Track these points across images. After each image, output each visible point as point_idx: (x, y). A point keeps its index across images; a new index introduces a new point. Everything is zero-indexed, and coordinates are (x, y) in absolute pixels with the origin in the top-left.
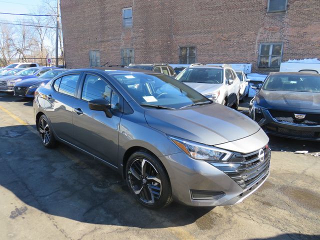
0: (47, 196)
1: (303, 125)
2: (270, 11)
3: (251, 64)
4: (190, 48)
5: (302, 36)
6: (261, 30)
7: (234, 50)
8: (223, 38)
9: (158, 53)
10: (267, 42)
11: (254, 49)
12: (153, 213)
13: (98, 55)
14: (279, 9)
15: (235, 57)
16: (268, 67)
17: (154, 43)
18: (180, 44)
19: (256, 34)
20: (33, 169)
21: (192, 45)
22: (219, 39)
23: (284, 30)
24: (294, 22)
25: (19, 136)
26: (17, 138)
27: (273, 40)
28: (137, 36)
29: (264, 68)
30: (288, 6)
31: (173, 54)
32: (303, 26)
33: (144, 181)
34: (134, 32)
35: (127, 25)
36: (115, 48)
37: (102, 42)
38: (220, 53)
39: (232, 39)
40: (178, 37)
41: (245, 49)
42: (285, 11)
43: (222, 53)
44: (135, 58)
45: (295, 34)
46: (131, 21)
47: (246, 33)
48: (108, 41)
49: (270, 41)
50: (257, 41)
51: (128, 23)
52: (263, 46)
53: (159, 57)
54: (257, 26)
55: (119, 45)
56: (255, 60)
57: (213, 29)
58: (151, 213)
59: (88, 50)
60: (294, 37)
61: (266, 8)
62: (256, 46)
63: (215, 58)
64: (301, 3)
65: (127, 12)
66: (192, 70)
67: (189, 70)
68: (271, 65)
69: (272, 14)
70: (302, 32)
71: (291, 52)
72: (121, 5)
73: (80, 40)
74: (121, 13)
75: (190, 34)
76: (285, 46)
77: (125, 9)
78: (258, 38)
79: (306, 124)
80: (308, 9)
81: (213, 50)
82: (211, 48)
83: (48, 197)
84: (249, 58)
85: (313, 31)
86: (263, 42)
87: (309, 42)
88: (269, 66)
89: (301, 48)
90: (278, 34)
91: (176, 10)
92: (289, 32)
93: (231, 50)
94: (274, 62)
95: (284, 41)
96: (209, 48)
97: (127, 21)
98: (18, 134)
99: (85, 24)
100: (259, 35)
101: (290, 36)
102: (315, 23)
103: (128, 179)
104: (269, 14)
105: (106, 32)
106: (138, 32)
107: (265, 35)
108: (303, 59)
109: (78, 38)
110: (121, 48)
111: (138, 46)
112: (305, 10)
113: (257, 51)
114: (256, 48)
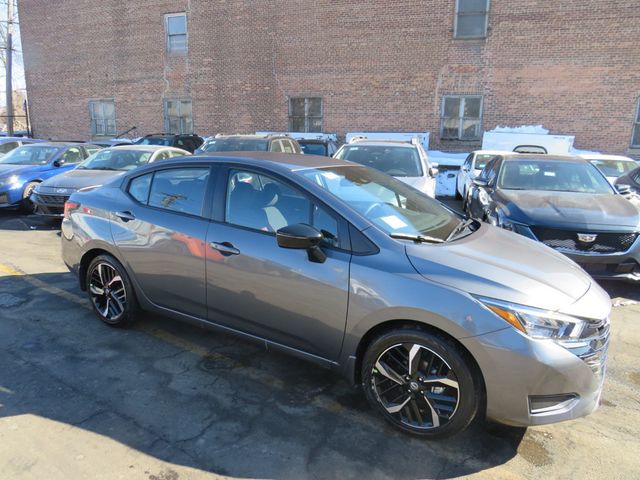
0: (196, 438)
1: (592, 254)
2: (461, 37)
3: (428, 134)
4: (309, 99)
5: (514, 85)
6: (444, 70)
7: (396, 107)
8: (374, 83)
9: (244, 109)
10: (455, 94)
11: (431, 105)
12: (435, 445)
13: (110, 109)
14: (473, 34)
15: (397, 119)
16: (457, 139)
17: (234, 89)
18: (290, 92)
19: (435, 77)
20: (116, 379)
21: (313, 95)
22: (367, 85)
23: (483, 73)
24: (500, 58)
25: (22, 303)
26: (20, 309)
27: (466, 90)
28: (199, 72)
29: (451, 140)
30: (489, 29)
31: (276, 111)
32: (516, 67)
33: (414, 385)
34: (192, 64)
35: (175, 49)
36: (149, 97)
37: (119, 82)
38: (369, 112)
39: (391, 86)
40: (285, 78)
41: (416, 105)
42: (484, 38)
43: (374, 112)
44: (194, 118)
45: (502, 81)
46: (185, 41)
47: (418, 75)
48: (132, 81)
49: (460, 90)
50: (437, 90)
51: (178, 45)
52: (448, 101)
53: (246, 116)
54: (436, 62)
55: (160, 90)
56: (435, 126)
57: (354, 64)
58: (429, 446)
59: (87, 100)
60: (502, 85)
61: (452, 31)
62: (436, 99)
63: (360, 120)
64: (511, 25)
65: (176, 22)
66: (356, 149)
67: (352, 149)
68: (463, 136)
69: (462, 42)
70: (514, 78)
71: (496, 112)
72: (161, 6)
73: (66, 77)
74: (161, 23)
75: (309, 72)
76: (486, 100)
77: (169, 15)
78: (439, 85)
79: (598, 251)
80: (522, 37)
81: (355, 105)
82: (352, 101)
83: (201, 441)
84: (423, 122)
85: (532, 76)
86: (448, 93)
87: (525, 96)
88: (460, 137)
89: (513, 106)
90: (475, 79)
91: (280, 24)
92: (493, 75)
93: (390, 105)
94: (468, 129)
95: (485, 92)
96: (347, 101)
97: (175, 41)
98: (18, 299)
99: (78, 43)
100: (440, 79)
101: (495, 84)
102: (534, 62)
103: (371, 384)
104: (457, 42)
105: (128, 62)
106: (202, 64)
107: (452, 80)
108: (519, 125)
109: (61, 72)
110: (163, 96)
111: (202, 94)
112: (517, 38)
113: (438, 109)
114: (436, 103)
